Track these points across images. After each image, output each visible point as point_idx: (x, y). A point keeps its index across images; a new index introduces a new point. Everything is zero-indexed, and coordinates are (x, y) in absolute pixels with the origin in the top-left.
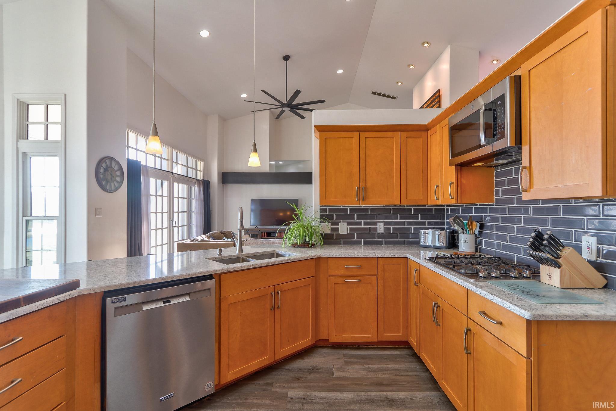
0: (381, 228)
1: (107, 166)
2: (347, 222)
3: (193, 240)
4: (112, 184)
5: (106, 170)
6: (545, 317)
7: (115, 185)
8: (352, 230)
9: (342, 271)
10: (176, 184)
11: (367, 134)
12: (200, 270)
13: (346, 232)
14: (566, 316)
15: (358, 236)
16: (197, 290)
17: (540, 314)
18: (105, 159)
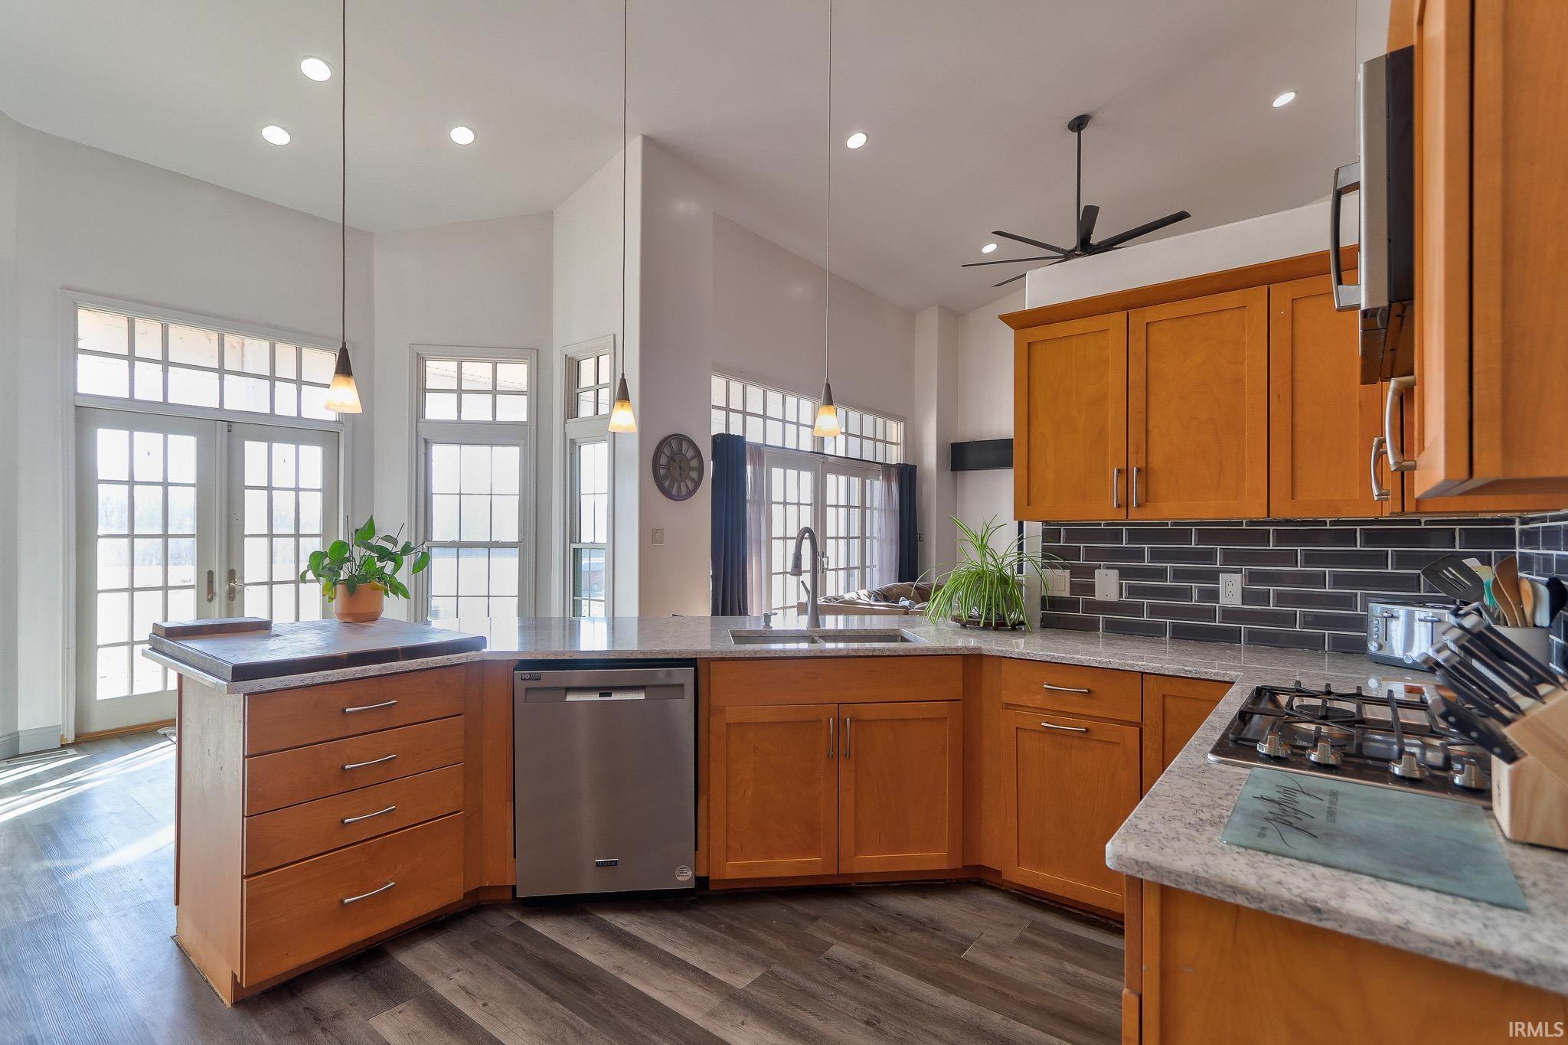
0: (1231, 590)
1: (672, 451)
2: (1119, 569)
3: (829, 600)
4: (682, 484)
5: (671, 459)
6: (1158, 872)
7: (687, 486)
8: (1133, 591)
9: (1038, 697)
10: (831, 478)
11: (1152, 313)
12: (668, 648)
13: (1113, 597)
14: (1235, 890)
15: (1154, 611)
16: (656, 683)
17: (1140, 859)
18: (668, 440)
